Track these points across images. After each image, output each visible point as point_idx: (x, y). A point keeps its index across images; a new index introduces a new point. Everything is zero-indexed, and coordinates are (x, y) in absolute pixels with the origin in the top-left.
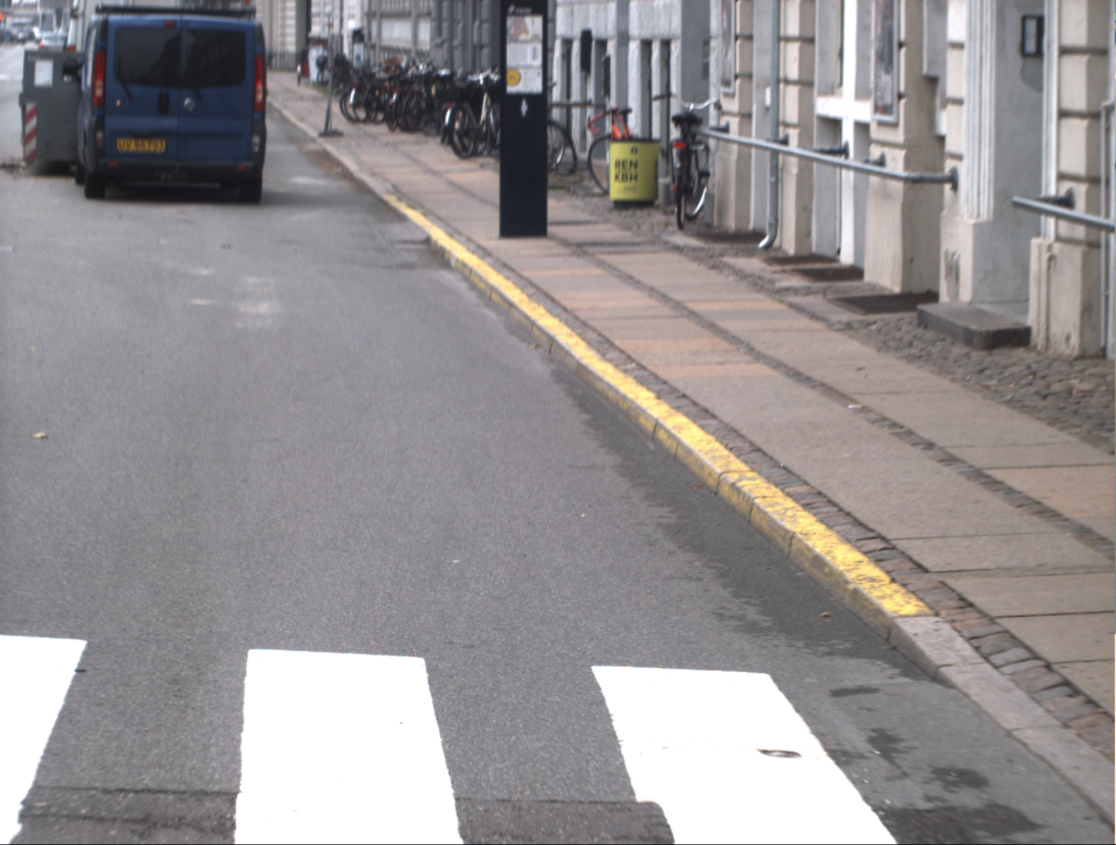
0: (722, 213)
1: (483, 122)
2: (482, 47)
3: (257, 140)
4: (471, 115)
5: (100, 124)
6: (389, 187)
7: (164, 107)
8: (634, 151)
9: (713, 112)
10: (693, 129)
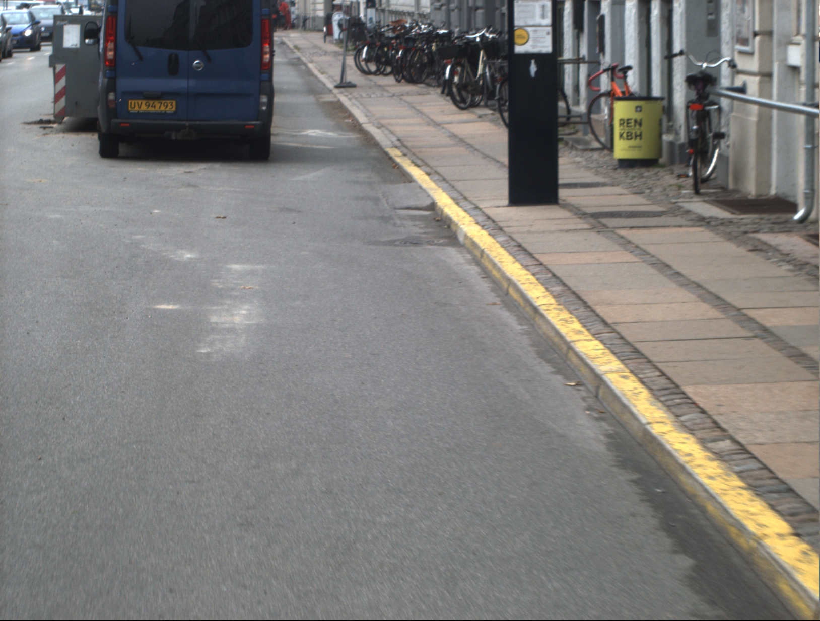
0: (739, 176)
1: (480, 75)
2: (477, 8)
3: (264, 99)
4: (469, 70)
5: (111, 86)
6: (394, 139)
7: (174, 69)
8: (638, 109)
9: (725, 70)
10: (709, 88)
